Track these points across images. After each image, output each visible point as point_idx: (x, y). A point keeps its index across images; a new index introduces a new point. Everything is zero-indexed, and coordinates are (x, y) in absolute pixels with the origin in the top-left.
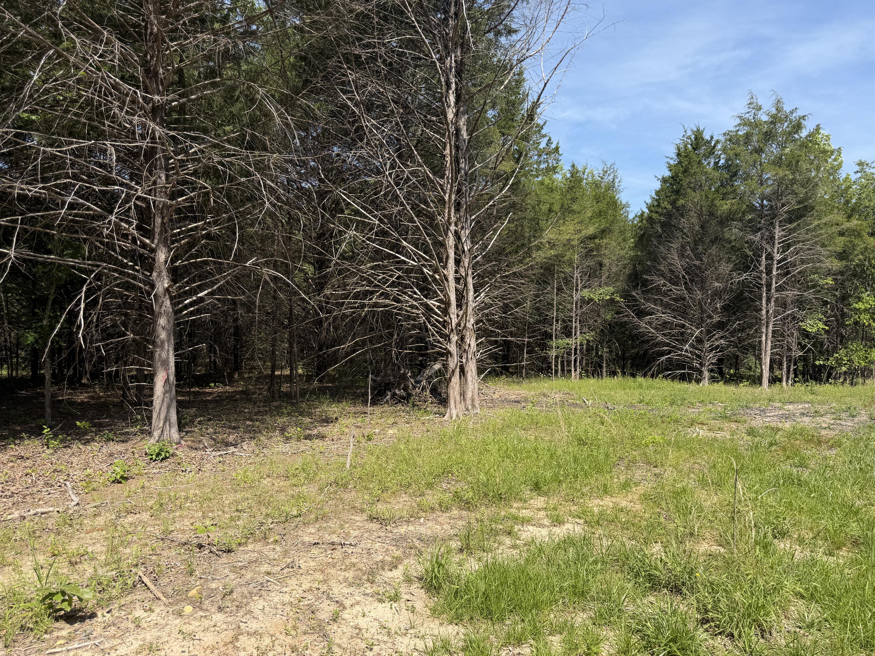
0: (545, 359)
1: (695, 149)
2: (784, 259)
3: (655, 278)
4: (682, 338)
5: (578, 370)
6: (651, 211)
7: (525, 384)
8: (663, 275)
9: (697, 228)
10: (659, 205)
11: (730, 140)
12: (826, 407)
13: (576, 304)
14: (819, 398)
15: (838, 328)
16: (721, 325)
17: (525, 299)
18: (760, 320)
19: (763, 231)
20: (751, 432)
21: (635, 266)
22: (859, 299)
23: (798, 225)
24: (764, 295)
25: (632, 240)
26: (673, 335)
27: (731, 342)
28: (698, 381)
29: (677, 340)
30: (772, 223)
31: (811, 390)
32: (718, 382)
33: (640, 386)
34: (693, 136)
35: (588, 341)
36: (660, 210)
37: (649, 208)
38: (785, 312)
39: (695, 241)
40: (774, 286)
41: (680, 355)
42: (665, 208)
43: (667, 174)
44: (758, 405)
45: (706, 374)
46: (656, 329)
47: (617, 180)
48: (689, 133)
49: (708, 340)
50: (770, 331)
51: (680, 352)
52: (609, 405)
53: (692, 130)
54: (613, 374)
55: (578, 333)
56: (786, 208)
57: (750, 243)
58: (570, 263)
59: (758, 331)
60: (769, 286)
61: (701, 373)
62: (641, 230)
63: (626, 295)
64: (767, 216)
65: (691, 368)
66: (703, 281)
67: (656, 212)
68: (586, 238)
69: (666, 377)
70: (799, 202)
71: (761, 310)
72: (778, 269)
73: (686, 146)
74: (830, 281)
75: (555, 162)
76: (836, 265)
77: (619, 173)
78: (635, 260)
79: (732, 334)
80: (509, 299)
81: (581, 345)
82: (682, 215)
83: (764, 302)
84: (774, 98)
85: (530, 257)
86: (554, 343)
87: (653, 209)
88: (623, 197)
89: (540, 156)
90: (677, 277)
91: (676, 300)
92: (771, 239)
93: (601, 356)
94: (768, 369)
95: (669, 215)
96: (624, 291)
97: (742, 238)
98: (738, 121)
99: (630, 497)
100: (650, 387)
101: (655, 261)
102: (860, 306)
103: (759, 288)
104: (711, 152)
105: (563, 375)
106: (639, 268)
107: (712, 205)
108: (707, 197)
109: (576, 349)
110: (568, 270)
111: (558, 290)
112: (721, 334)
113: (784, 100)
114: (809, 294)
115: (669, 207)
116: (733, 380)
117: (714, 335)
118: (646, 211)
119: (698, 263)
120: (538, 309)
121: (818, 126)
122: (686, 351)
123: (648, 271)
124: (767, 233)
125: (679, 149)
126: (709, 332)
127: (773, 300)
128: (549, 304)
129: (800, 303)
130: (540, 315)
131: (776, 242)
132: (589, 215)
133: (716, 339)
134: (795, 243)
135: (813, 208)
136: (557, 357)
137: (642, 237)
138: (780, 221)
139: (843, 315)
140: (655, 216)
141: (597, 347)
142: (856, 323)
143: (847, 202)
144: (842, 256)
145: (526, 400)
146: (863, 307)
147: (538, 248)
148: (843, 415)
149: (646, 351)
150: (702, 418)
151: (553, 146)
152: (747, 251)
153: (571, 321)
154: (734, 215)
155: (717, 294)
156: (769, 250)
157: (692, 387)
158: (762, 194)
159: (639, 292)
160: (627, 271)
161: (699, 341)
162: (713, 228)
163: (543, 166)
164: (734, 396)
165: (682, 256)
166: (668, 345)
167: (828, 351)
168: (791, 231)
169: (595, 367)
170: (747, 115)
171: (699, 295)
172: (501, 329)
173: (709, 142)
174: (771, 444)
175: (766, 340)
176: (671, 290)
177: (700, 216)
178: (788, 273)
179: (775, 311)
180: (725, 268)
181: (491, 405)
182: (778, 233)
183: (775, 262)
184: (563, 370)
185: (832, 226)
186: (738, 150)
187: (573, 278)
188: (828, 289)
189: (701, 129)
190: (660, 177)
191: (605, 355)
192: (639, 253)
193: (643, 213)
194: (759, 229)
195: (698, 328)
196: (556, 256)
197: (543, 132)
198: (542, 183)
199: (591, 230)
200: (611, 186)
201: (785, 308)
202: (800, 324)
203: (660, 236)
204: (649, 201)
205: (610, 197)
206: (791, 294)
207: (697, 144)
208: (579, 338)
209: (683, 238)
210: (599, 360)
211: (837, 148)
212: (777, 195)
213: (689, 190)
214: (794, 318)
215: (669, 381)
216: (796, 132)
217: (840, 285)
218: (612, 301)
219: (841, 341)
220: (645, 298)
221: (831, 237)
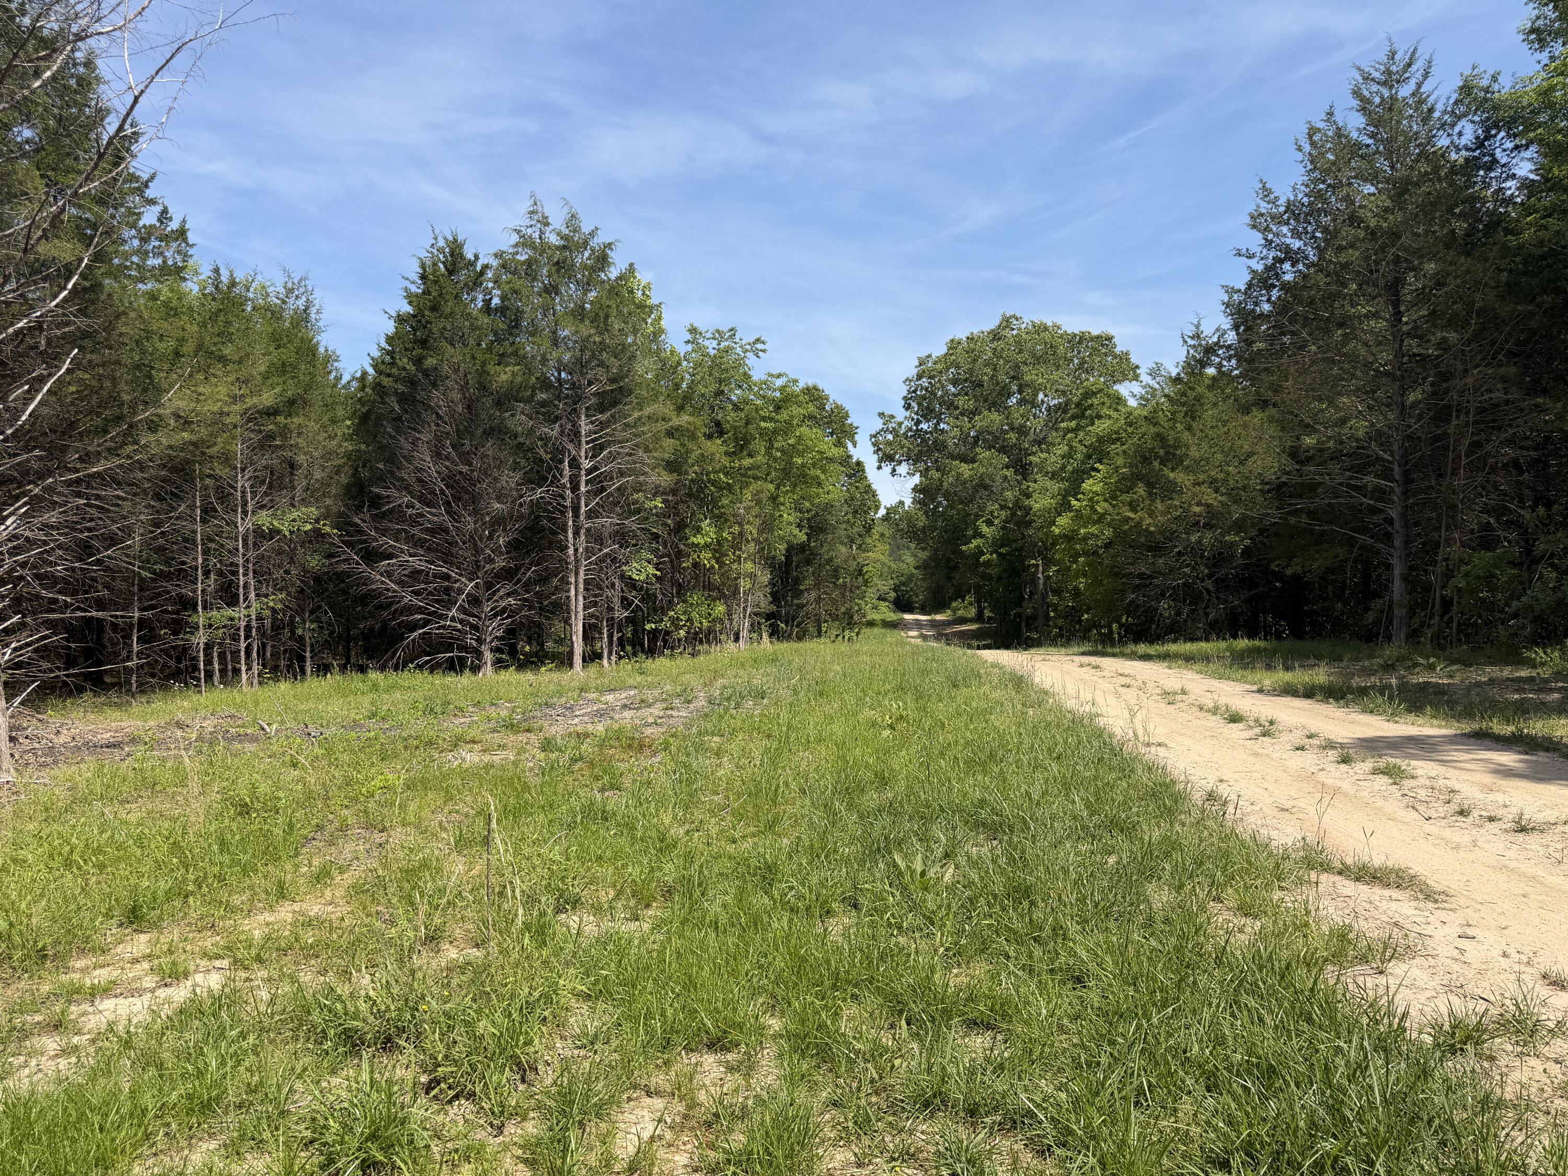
0: (183, 652)
1: (451, 272)
2: (594, 468)
3: (393, 492)
4: (446, 597)
5: (256, 668)
6: (379, 372)
7: (137, 706)
8: (408, 489)
9: (460, 409)
10: (393, 364)
11: (504, 266)
12: (656, 692)
13: (245, 540)
14: (649, 679)
15: (673, 573)
16: (507, 574)
17: (128, 532)
18: (567, 563)
19: (563, 421)
20: (547, 745)
21: (356, 470)
22: (698, 530)
23: (613, 416)
24: (570, 523)
25: (348, 423)
26: (430, 593)
27: (526, 600)
28: (475, 669)
29: (437, 601)
30: (575, 410)
31: (641, 668)
32: (506, 667)
33: (375, 687)
34: (447, 250)
35: (274, 610)
36: (394, 371)
37: (375, 367)
38: (600, 550)
39: (458, 431)
40: (583, 509)
41: (443, 627)
42: (404, 369)
43: (407, 309)
44: (563, 700)
45: (488, 656)
46: (400, 583)
47: (313, 311)
48: (441, 243)
49: (488, 600)
50: (581, 581)
51: (442, 623)
52: (311, 729)
53: (445, 239)
54: (323, 669)
55: (252, 595)
56: (594, 388)
57: (545, 439)
58: (226, 458)
59: (565, 581)
60: (576, 510)
61: (479, 654)
62: (363, 405)
63: (343, 523)
64: (567, 397)
65: (464, 648)
66: (475, 499)
67: (389, 375)
68: (258, 412)
69: (420, 667)
70: (613, 381)
71: (567, 547)
72: (587, 482)
73: (435, 264)
74: (658, 503)
75: (179, 258)
76: (665, 479)
77: (318, 297)
78: (357, 461)
79: (527, 586)
80: (89, 530)
81: (260, 618)
82: (435, 385)
83: (570, 535)
84: (566, 210)
85: (136, 442)
86: (201, 618)
87: (383, 367)
88: (326, 341)
89: (144, 240)
90: (433, 492)
91: (432, 531)
92: (575, 435)
93: (301, 638)
94: (580, 640)
95: (412, 383)
96: (340, 515)
97: (531, 431)
98: (515, 238)
99: (328, 894)
100: (389, 689)
101: (393, 462)
102: (699, 540)
103: (562, 513)
104: (477, 280)
105: (224, 680)
106: (365, 474)
107: (483, 372)
108: (473, 358)
109: (248, 628)
110: (221, 471)
111: (205, 511)
112: (509, 588)
113: (580, 215)
114: (631, 523)
115: (411, 367)
116: (532, 662)
117: (498, 590)
118: (371, 371)
119: (465, 469)
120: (160, 550)
121: (631, 265)
122: (453, 619)
123: (380, 479)
124: (569, 426)
125: (423, 266)
126: (489, 586)
127: (583, 531)
128: (186, 540)
129: (621, 536)
130: (167, 563)
131: (583, 440)
132: (263, 369)
133: (501, 597)
134: (609, 443)
135: (630, 392)
136: (208, 647)
137: (365, 418)
138: (587, 409)
139: (679, 554)
140: (386, 381)
141: (292, 621)
142: (696, 565)
143: (677, 386)
144: (673, 466)
145: (134, 740)
146: (702, 542)
147: (153, 426)
148: (677, 701)
149: (385, 624)
150: (473, 733)
151: (174, 225)
152: (542, 452)
153: (235, 573)
154: (518, 392)
155: (499, 521)
156: (574, 452)
157: (465, 680)
158: (559, 361)
159: (367, 518)
160: (344, 479)
161: (474, 600)
162: (487, 409)
163: (156, 262)
164: (529, 689)
165: (437, 455)
166: (420, 610)
167: (662, 608)
168: (603, 425)
169: (290, 659)
170: (530, 231)
171: (469, 523)
172: (73, 594)
173: (472, 264)
174: (574, 761)
175: (576, 595)
176: (423, 516)
177: (463, 389)
178: (603, 489)
179: (587, 549)
180: (509, 479)
181: (49, 760)
182: (584, 426)
183: (583, 472)
184: (223, 672)
185: (657, 420)
186: (518, 284)
187: (235, 489)
188: (657, 515)
189: (460, 239)
190: (394, 314)
191: (308, 635)
192: (363, 447)
193: (365, 374)
194: (557, 418)
195: (471, 580)
196: (195, 444)
197: (150, 193)
198: (153, 297)
199: (267, 398)
200: (302, 318)
201: (601, 544)
202: (624, 568)
203: (399, 418)
204: (376, 354)
205: (302, 340)
206: (608, 522)
207: (454, 263)
208: (255, 606)
209: (438, 425)
210: (296, 646)
211: (657, 303)
212: (580, 365)
213: (444, 344)
214: (614, 560)
215: (426, 673)
216: (602, 269)
217: (671, 509)
218: (318, 534)
219: (678, 593)
220: (376, 529)
221: (657, 438)
